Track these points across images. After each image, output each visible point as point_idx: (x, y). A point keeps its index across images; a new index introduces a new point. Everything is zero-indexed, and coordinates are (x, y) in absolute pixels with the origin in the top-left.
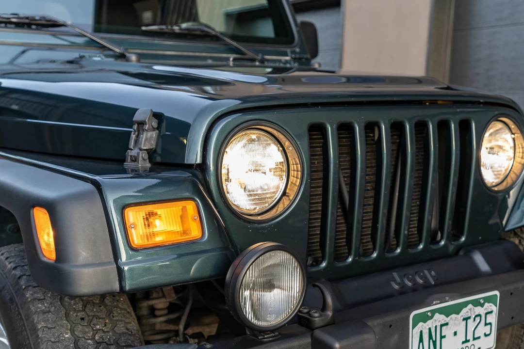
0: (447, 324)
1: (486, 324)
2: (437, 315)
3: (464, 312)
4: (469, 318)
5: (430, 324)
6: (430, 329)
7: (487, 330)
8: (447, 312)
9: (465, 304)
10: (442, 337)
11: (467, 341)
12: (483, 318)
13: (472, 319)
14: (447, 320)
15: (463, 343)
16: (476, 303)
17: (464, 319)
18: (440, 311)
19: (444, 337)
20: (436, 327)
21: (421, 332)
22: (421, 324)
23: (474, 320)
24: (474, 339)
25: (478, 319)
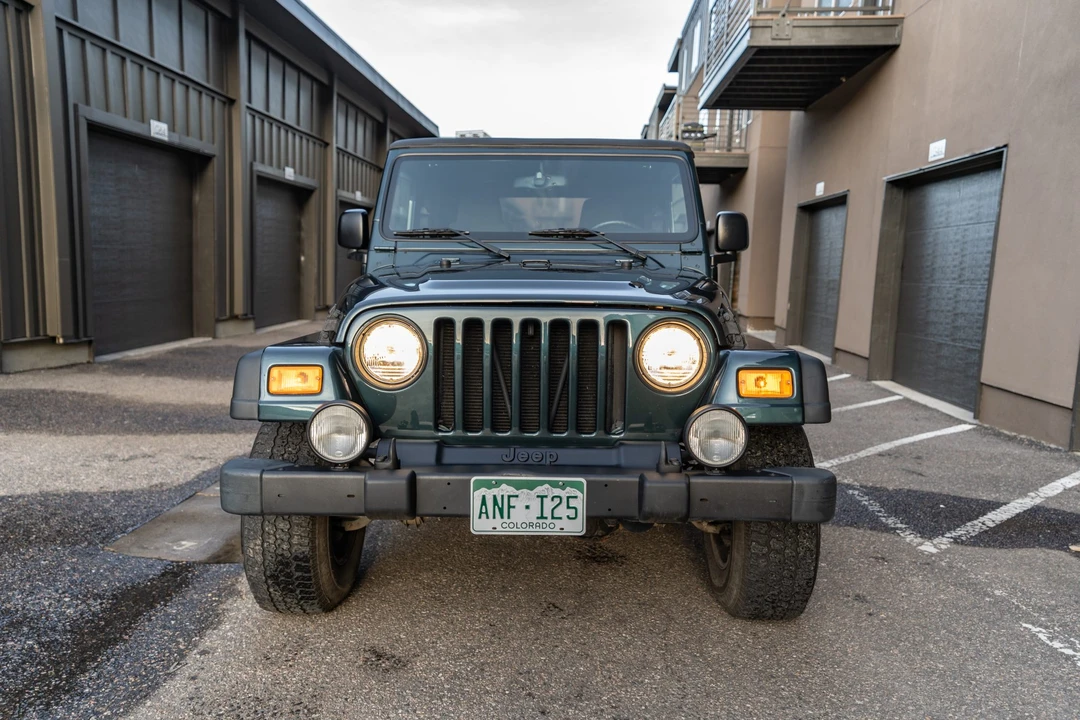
0: (517, 496)
1: (568, 507)
2: (504, 486)
3: (540, 490)
4: (546, 496)
5: (495, 491)
6: (495, 497)
7: (572, 513)
8: (518, 485)
9: (542, 483)
10: (509, 507)
11: (542, 517)
12: (565, 500)
13: (549, 498)
14: (517, 493)
15: (538, 518)
16: (554, 485)
17: (538, 496)
18: (509, 483)
19: (514, 507)
20: (502, 496)
21: (484, 497)
22: (483, 489)
23: (552, 499)
24: (553, 518)
25: (557, 501)
